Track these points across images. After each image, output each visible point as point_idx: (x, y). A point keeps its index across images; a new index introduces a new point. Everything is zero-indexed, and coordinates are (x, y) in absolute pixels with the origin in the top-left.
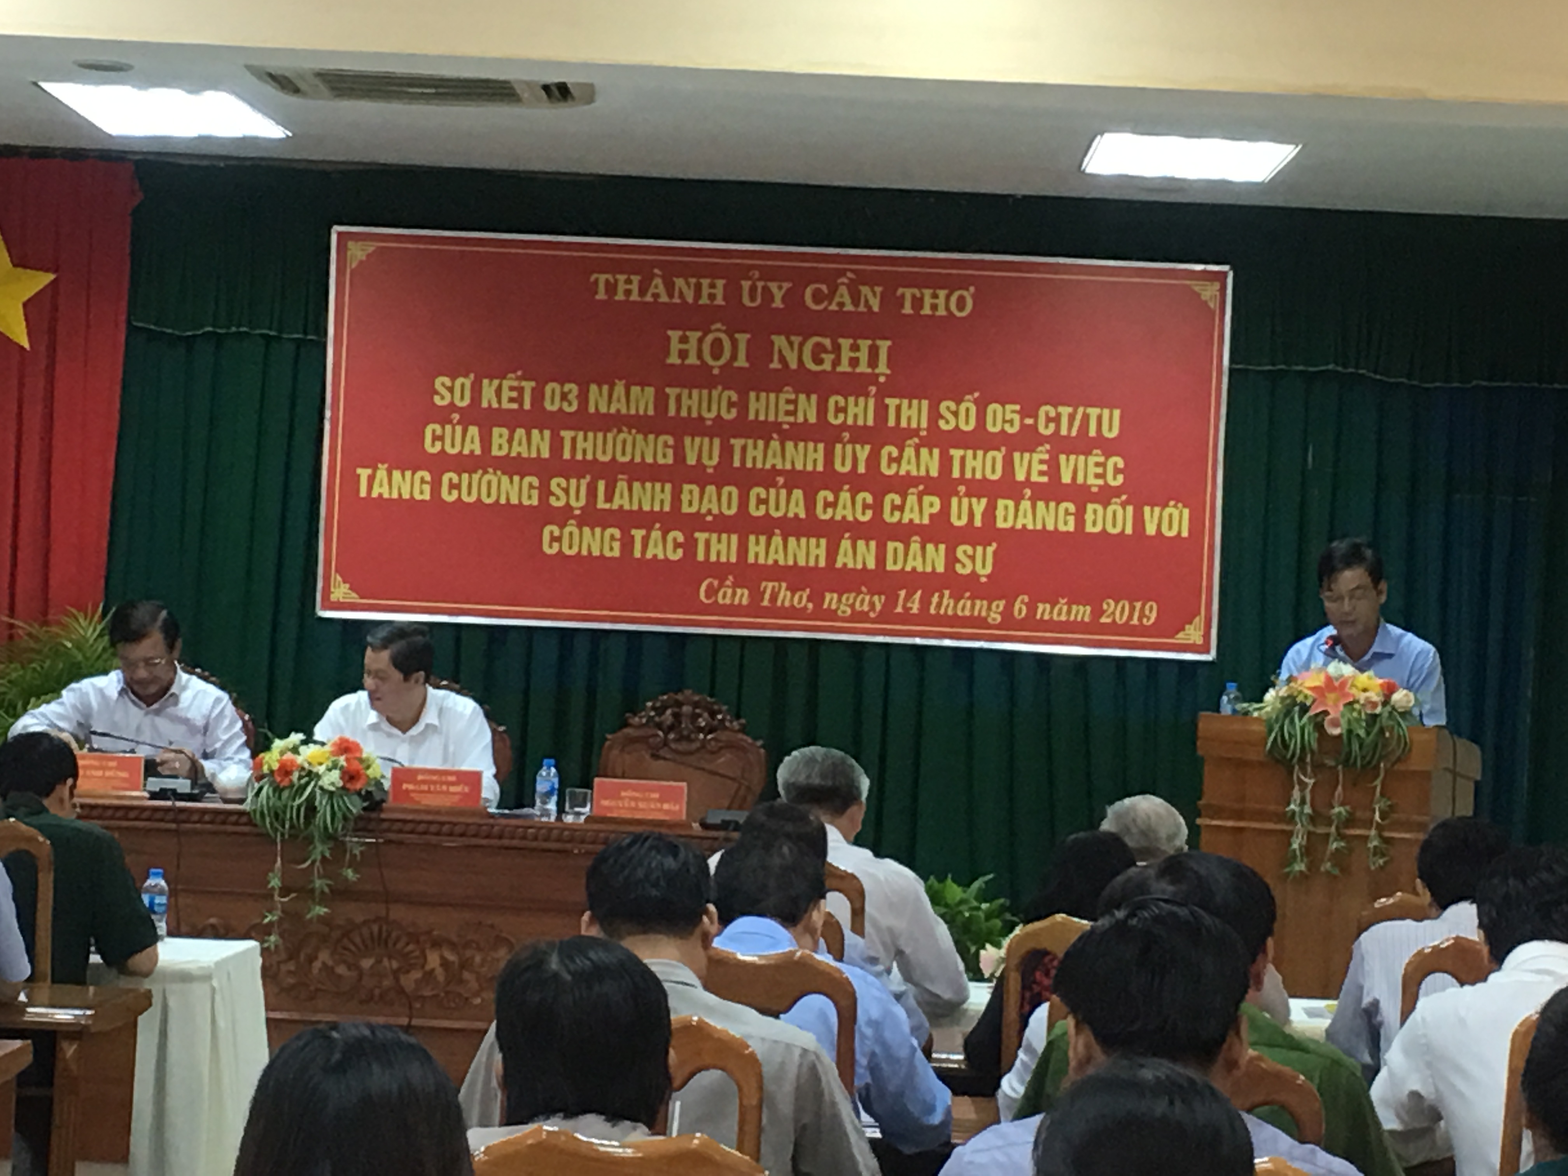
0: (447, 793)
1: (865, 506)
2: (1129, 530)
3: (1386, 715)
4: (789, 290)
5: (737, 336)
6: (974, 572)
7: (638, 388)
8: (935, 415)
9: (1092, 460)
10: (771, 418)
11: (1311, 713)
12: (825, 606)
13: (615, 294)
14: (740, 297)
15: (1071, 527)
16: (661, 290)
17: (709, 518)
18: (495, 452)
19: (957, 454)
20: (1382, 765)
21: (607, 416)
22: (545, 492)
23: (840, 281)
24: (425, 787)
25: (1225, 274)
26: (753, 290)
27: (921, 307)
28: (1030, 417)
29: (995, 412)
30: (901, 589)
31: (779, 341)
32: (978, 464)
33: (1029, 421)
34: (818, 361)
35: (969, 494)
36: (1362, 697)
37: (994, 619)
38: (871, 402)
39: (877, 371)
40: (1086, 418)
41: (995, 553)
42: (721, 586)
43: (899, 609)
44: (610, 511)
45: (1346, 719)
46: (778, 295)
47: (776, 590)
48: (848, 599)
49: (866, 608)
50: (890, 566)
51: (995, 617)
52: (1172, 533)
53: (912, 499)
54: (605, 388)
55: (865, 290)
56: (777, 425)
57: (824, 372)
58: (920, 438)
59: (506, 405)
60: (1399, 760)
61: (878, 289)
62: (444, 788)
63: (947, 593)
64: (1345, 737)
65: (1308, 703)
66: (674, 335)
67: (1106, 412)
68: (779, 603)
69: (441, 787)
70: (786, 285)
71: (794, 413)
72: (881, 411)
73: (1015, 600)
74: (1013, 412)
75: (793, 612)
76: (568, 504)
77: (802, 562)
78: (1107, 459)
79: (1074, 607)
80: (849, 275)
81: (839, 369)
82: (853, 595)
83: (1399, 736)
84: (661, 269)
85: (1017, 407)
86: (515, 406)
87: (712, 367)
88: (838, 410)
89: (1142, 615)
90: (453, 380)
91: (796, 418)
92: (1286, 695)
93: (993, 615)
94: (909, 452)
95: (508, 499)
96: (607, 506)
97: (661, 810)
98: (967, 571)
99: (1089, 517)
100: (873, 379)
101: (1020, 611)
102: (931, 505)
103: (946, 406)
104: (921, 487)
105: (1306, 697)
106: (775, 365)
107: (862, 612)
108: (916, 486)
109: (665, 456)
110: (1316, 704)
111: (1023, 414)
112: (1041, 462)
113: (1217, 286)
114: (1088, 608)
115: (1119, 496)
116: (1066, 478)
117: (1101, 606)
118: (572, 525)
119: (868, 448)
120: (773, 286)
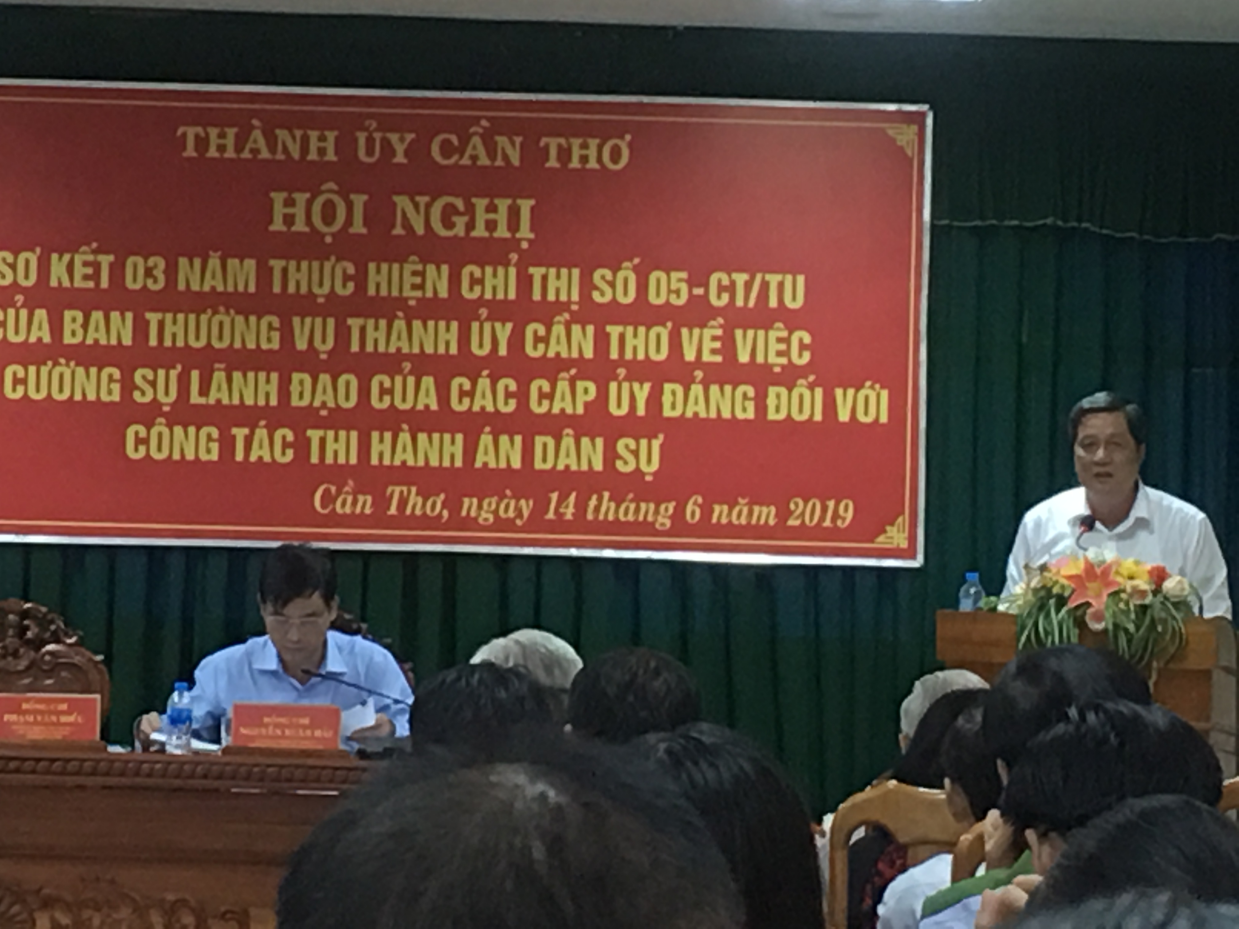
0: (59, 724)
1: (508, 395)
2: (818, 417)
3: (1158, 606)
4: (412, 142)
5: (353, 197)
6: (638, 470)
7: (236, 261)
8: (587, 285)
9: (773, 335)
10: (395, 293)
11: (1071, 605)
12: (464, 513)
13: (207, 149)
14: (356, 150)
15: (750, 414)
16: (262, 143)
17: (324, 413)
18: (68, 339)
19: (614, 331)
20: (1155, 664)
21: (200, 294)
22: (128, 386)
23: (472, 130)
24: (31, 719)
25: (923, 115)
26: (370, 141)
27: (569, 159)
28: (699, 286)
29: (658, 281)
30: (553, 491)
31: (402, 202)
32: (640, 343)
33: (699, 291)
34: (448, 224)
35: (629, 378)
36: (1129, 585)
37: (663, 524)
38: (512, 271)
39: (518, 235)
40: (765, 286)
41: (662, 446)
42: (339, 492)
43: (551, 515)
44: (206, 407)
45: (1111, 611)
46: (400, 149)
47: (405, 493)
48: (490, 504)
49: (511, 514)
50: (538, 465)
51: (664, 522)
52: (869, 420)
53: (563, 386)
54: (197, 262)
55: (502, 141)
56: (402, 301)
57: (455, 237)
58: (572, 313)
59: (78, 283)
60: (1173, 657)
61: (518, 140)
62: (54, 718)
63: (606, 495)
64: (1111, 634)
65: (1066, 594)
66: (278, 198)
67: (789, 278)
68: (408, 511)
69: (49, 717)
70: (410, 137)
71: (421, 287)
72: (524, 282)
73: (686, 503)
74: (680, 280)
75: (426, 522)
76: (155, 400)
77: (434, 462)
78: (790, 334)
79: (756, 509)
80: (484, 123)
81: (474, 234)
82: (494, 500)
83: (1174, 628)
84: (261, 120)
85: (684, 275)
86: (91, 284)
87: (323, 236)
88: (474, 281)
89: (836, 516)
90: (16, 254)
91: (424, 293)
92: (1039, 586)
93: (660, 519)
94: (558, 329)
95: (84, 395)
96: (202, 401)
97: (313, 738)
98: (630, 468)
99: (771, 402)
100: (513, 244)
101: (693, 514)
102: (586, 391)
103: (600, 275)
104: (573, 371)
105: (1063, 587)
106: (398, 231)
107: (508, 520)
108: (568, 370)
109: (269, 340)
110: (1075, 593)
111: (691, 283)
112: (714, 338)
113: (914, 128)
114: (773, 509)
115: (805, 377)
116: (744, 357)
117: (788, 504)
118: (160, 424)
119: (509, 326)
120: (394, 137)
